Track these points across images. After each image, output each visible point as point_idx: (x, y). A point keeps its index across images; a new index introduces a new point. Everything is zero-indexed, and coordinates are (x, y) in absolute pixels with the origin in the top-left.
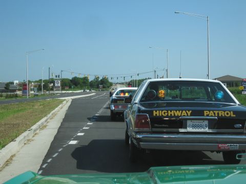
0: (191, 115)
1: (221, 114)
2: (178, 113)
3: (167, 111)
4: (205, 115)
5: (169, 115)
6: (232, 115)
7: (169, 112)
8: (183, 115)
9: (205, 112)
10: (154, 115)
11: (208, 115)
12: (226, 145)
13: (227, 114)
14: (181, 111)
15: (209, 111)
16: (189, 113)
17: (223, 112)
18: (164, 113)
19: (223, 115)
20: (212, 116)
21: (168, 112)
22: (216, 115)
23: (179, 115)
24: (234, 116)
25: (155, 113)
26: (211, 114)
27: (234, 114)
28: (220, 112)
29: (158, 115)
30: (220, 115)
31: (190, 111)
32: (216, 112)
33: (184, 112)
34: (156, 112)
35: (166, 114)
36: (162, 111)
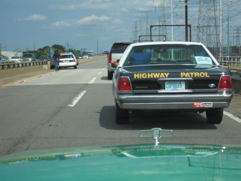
0: (169, 77)
1: (197, 74)
2: (156, 75)
3: (147, 73)
4: (182, 76)
5: (149, 77)
6: (207, 76)
7: (149, 74)
8: (161, 77)
9: (182, 74)
10: (135, 78)
11: (184, 77)
12: (201, 103)
13: (202, 75)
14: (159, 74)
15: (186, 73)
16: (167, 75)
17: (198, 73)
18: (144, 76)
19: (198, 76)
20: (188, 77)
21: (147, 75)
22: (192, 76)
23: (158, 77)
24: (209, 76)
25: (135, 76)
26: (187, 75)
27: (208, 75)
28: (195, 73)
29: (138, 78)
30: (195, 76)
31: (168, 74)
32: (192, 74)
33: (162, 74)
34: (137, 74)
35: (146, 76)
36: (142, 74)
